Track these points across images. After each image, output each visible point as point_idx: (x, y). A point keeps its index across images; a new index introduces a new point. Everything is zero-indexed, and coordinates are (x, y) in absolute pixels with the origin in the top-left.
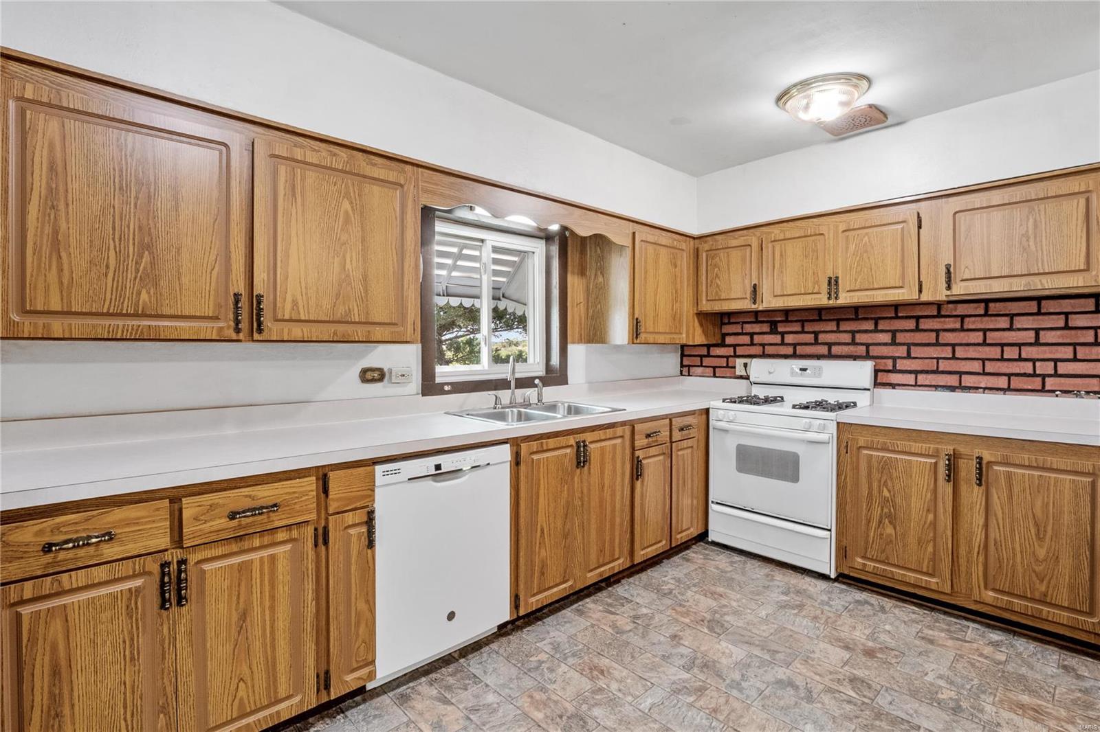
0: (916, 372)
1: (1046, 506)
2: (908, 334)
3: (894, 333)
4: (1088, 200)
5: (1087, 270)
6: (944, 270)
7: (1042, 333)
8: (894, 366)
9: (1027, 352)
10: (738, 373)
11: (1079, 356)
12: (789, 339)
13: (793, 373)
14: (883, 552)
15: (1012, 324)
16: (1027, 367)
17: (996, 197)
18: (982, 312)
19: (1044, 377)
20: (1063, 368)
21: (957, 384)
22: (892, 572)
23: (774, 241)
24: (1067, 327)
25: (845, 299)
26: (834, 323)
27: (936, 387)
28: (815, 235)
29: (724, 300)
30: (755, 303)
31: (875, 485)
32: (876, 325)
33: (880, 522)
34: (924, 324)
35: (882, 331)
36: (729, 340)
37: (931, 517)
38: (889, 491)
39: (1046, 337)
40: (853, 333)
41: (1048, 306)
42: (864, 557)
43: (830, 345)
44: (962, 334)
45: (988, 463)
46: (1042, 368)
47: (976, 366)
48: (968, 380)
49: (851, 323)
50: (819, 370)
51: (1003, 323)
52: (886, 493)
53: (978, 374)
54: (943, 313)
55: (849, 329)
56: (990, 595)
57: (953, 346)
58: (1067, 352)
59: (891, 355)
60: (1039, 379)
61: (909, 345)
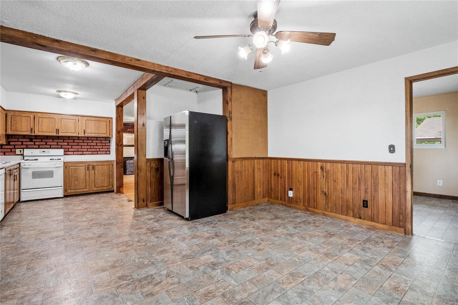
0: (73, 151)
1: (103, 171)
2: (72, 143)
3: (68, 143)
4: (106, 123)
5: (106, 134)
6: (84, 131)
7: (97, 144)
8: (68, 150)
9: (95, 147)
10: (17, 153)
11: (103, 148)
12: (37, 143)
13: (40, 153)
14: (75, 187)
15: (92, 142)
16: (95, 150)
17: (93, 119)
18: (87, 139)
19: (98, 151)
20: (101, 150)
21: (82, 153)
22: (77, 191)
23: (39, 117)
24: (101, 143)
25: (60, 134)
26: (52, 140)
27: (78, 154)
28: (52, 118)
29: (19, 131)
30: (32, 133)
31: (73, 174)
32: (64, 141)
33: (74, 181)
34: (75, 141)
35: (65, 142)
36: (11, 143)
37: (85, 178)
38: (76, 174)
39: (98, 144)
40: (57, 142)
41: (98, 139)
42: (70, 190)
43: (51, 145)
44: (83, 143)
45: (95, 166)
46: (98, 150)
47: (86, 150)
48: (84, 153)
49: (57, 140)
50: (49, 152)
51: (91, 141)
52: (75, 175)
53: (86, 151)
54: (79, 139)
55: (56, 141)
56: (95, 189)
57: (82, 146)
58: (101, 147)
59: (67, 148)
60: (97, 152)
61: (72, 146)
